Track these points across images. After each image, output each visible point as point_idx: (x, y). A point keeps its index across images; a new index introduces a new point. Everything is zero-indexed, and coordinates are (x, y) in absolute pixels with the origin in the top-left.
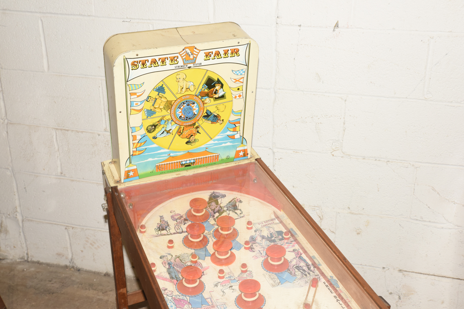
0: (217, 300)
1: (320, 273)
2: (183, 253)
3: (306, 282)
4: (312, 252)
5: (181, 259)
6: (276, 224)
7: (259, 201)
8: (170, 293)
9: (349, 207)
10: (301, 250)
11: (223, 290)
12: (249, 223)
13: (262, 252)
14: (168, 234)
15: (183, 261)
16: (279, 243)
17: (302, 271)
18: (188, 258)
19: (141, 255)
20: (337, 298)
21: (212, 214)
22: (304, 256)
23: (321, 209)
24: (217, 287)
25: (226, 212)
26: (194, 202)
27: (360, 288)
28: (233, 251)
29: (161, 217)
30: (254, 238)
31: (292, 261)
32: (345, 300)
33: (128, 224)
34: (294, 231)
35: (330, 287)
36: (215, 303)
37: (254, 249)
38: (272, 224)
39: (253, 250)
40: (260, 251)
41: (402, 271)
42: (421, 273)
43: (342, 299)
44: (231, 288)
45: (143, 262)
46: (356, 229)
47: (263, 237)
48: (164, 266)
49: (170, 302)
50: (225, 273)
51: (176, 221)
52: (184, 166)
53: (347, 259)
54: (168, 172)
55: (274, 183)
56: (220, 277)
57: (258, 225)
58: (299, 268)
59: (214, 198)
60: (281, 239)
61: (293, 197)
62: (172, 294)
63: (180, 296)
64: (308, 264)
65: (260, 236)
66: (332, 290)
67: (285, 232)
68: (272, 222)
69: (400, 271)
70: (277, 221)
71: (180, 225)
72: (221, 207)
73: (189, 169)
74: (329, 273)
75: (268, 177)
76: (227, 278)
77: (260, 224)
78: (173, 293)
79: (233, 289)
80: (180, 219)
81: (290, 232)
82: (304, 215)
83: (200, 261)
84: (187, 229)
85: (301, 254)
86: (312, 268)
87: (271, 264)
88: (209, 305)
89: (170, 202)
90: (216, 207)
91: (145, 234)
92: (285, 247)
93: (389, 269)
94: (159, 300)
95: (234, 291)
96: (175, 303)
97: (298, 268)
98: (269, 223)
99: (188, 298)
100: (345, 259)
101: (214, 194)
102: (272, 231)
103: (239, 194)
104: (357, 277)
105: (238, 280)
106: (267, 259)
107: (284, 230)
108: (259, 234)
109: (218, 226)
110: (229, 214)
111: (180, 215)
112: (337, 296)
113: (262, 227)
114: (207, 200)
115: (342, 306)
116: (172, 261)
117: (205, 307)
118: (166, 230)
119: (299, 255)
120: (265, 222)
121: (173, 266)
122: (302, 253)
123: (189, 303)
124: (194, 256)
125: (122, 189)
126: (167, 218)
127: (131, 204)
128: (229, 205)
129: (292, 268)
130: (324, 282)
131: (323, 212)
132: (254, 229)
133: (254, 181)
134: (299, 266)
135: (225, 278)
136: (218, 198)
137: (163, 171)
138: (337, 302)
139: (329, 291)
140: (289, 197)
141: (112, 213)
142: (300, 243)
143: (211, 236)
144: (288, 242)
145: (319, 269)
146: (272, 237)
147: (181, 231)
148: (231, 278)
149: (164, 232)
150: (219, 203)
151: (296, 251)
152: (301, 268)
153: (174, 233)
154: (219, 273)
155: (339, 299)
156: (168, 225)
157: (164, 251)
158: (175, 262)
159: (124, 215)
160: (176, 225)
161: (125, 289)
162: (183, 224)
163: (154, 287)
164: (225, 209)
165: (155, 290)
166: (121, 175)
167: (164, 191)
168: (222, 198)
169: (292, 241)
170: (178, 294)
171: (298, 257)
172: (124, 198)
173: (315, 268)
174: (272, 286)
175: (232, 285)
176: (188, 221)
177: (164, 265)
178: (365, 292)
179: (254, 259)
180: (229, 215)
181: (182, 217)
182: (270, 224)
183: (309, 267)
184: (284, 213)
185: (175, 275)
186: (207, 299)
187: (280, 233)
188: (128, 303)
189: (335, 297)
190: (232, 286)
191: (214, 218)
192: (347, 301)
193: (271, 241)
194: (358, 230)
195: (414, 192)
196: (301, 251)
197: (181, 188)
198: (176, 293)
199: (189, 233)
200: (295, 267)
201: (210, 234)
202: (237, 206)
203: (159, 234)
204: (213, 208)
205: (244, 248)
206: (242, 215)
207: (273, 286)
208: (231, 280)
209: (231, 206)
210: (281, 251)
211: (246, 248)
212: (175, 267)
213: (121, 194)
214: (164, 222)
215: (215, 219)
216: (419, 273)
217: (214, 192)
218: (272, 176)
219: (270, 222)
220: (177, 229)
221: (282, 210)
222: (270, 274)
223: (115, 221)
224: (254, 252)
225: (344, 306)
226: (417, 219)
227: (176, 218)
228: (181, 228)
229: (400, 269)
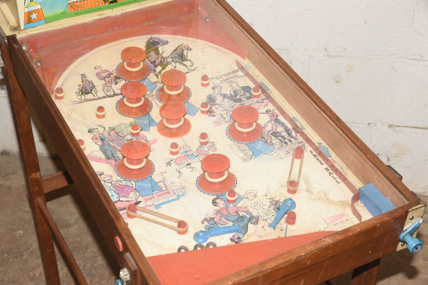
0: (173, 183)
1: (304, 140)
2: (119, 124)
3: (288, 152)
4: (292, 112)
5: (118, 132)
6: (241, 77)
7: (214, 48)
8: (108, 178)
9: (326, 47)
10: (276, 110)
11: (178, 170)
12: (205, 78)
13: (225, 116)
14: (95, 99)
15: (120, 134)
16: (247, 103)
17: (280, 138)
18: (126, 129)
19: (63, 130)
20: (329, 170)
21: (152, 68)
22: (281, 118)
23: (289, 53)
24: (170, 166)
25: (171, 64)
26: (127, 53)
27: (361, 156)
28: (187, 117)
29: (83, 76)
30: (213, 98)
31: (266, 125)
32: (340, 173)
33: (39, 89)
34: (266, 86)
35: (319, 157)
36: (169, 187)
37: (214, 112)
38: (235, 77)
39: (213, 114)
40: (222, 115)
41: (393, 126)
42: (417, 128)
43: (336, 171)
44: (188, 166)
45: (68, 139)
46: (334, 76)
47: (225, 96)
48: (95, 143)
49: (109, 191)
50: (179, 147)
51: (104, 81)
52: (108, 2)
53: (341, 120)
54: (86, 12)
55: (235, 21)
56: (172, 153)
57: (216, 79)
58: (277, 135)
59: (153, 45)
60: (248, 97)
61: (262, 40)
62: (111, 179)
63: (122, 182)
64: (288, 128)
65: (221, 95)
66: (322, 160)
67: (254, 88)
68: (234, 75)
69: (391, 126)
70: (240, 73)
71: (110, 85)
72: (163, 58)
73: (115, 6)
74: (316, 139)
75: (225, 13)
76: (181, 153)
77: (219, 79)
78: (113, 178)
79: (192, 168)
80: (109, 77)
81: (260, 87)
82: (279, 64)
83: (143, 133)
84: (121, 91)
85: (277, 116)
86: (293, 134)
87: (240, 132)
88: (163, 191)
89: (93, 54)
90: (157, 58)
91: (63, 100)
92: (255, 107)
93: (376, 125)
94: (97, 189)
95: (193, 170)
96: (116, 191)
97: (275, 134)
98: (230, 76)
99: (133, 183)
100: (338, 119)
101: (152, 40)
102: (236, 87)
103: (185, 38)
104: (357, 143)
105: (197, 155)
106: (233, 125)
107: (252, 86)
108: (219, 92)
109: (162, 85)
110: (175, 67)
111: (108, 71)
112: (329, 168)
113: (222, 82)
114: (144, 49)
115: (336, 181)
116: (106, 134)
117: (157, 194)
118: (92, 93)
119: (274, 118)
120: (225, 75)
121: (108, 142)
122: (279, 115)
123: (135, 189)
124: (134, 126)
125: (23, 38)
126: (92, 77)
127: (39, 59)
128: (175, 54)
129: (266, 135)
130: (310, 151)
131: (291, 56)
132: (211, 85)
133: (205, 20)
134: (277, 131)
135: (180, 153)
136: (158, 45)
137: (80, 11)
138: (330, 175)
139: (319, 162)
140: (256, 40)
141: (11, 73)
142: (275, 102)
143: (154, 99)
144: (258, 101)
145: (303, 134)
146: (236, 94)
147: (112, 93)
148: (188, 153)
149: (89, 96)
150: (161, 52)
151: (271, 112)
152: (278, 134)
153: (104, 97)
154: (172, 147)
155: (332, 172)
156: (94, 86)
157: (94, 122)
158: (109, 136)
159: (31, 76)
160: (104, 85)
161: (38, 173)
162: (114, 83)
163: (87, 173)
164: (169, 60)
165: (90, 177)
166: (19, 18)
167: (82, 39)
168: (164, 46)
169: (263, 100)
170: (119, 178)
171: (273, 120)
172: (27, 51)
173: (298, 133)
174: (243, 160)
175: (189, 162)
176: (121, 79)
177: (96, 141)
178: (369, 162)
179: (216, 126)
180: (176, 69)
181: (110, 74)
182: (232, 78)
183: (290, 132)
184: (250, 62)
185: (112, 154)
186: (159, 182)
187: (246, 89)
188: (43, 191)
189: (327, 169)
190: (190, 164)
191: (156, 73)
192: (343, 173)
193: (236, 101)
194: (338, 77)
195: (413, 23)
196: (278, 113)
197: (106, 34)
198: (116, 178)
199: (124, 96)
200: (271, 134)
201: (153, 96)
202: (186, 55)
203: (83, 99)
204: (153, 60)
205: (200, 113)
206: (193, 68)
207: (245, 160)
208: (188, 155)
209: (177, 56)
210: (252, 113)
211: (202, 112)
212: (110, 142)
213: (22, 46)
214: (87, 83)
215: (157, 76)
216: (414, 127)
217: (151, 38)
218: (231, 12)
219: (232, 75)
220: (107, 91)
221: (246, 58)
222: (238, 145)
223: (17, 84)
224: (214, 116)
225: (339, 180)
226: (415, 58)
227: (104, 76)
228: (111, 90)
229: (391, 124)
